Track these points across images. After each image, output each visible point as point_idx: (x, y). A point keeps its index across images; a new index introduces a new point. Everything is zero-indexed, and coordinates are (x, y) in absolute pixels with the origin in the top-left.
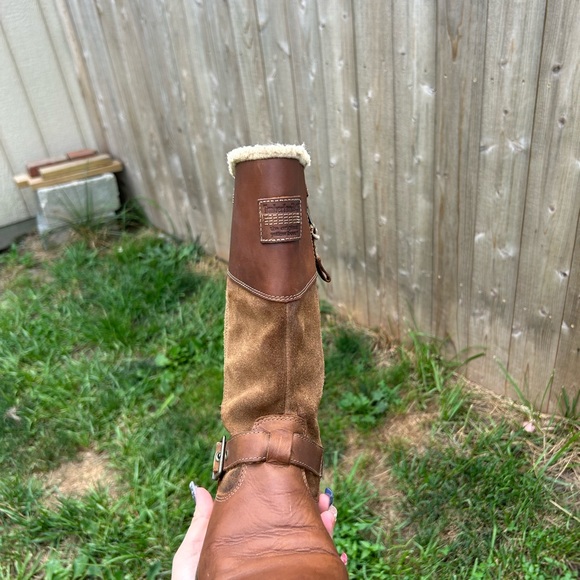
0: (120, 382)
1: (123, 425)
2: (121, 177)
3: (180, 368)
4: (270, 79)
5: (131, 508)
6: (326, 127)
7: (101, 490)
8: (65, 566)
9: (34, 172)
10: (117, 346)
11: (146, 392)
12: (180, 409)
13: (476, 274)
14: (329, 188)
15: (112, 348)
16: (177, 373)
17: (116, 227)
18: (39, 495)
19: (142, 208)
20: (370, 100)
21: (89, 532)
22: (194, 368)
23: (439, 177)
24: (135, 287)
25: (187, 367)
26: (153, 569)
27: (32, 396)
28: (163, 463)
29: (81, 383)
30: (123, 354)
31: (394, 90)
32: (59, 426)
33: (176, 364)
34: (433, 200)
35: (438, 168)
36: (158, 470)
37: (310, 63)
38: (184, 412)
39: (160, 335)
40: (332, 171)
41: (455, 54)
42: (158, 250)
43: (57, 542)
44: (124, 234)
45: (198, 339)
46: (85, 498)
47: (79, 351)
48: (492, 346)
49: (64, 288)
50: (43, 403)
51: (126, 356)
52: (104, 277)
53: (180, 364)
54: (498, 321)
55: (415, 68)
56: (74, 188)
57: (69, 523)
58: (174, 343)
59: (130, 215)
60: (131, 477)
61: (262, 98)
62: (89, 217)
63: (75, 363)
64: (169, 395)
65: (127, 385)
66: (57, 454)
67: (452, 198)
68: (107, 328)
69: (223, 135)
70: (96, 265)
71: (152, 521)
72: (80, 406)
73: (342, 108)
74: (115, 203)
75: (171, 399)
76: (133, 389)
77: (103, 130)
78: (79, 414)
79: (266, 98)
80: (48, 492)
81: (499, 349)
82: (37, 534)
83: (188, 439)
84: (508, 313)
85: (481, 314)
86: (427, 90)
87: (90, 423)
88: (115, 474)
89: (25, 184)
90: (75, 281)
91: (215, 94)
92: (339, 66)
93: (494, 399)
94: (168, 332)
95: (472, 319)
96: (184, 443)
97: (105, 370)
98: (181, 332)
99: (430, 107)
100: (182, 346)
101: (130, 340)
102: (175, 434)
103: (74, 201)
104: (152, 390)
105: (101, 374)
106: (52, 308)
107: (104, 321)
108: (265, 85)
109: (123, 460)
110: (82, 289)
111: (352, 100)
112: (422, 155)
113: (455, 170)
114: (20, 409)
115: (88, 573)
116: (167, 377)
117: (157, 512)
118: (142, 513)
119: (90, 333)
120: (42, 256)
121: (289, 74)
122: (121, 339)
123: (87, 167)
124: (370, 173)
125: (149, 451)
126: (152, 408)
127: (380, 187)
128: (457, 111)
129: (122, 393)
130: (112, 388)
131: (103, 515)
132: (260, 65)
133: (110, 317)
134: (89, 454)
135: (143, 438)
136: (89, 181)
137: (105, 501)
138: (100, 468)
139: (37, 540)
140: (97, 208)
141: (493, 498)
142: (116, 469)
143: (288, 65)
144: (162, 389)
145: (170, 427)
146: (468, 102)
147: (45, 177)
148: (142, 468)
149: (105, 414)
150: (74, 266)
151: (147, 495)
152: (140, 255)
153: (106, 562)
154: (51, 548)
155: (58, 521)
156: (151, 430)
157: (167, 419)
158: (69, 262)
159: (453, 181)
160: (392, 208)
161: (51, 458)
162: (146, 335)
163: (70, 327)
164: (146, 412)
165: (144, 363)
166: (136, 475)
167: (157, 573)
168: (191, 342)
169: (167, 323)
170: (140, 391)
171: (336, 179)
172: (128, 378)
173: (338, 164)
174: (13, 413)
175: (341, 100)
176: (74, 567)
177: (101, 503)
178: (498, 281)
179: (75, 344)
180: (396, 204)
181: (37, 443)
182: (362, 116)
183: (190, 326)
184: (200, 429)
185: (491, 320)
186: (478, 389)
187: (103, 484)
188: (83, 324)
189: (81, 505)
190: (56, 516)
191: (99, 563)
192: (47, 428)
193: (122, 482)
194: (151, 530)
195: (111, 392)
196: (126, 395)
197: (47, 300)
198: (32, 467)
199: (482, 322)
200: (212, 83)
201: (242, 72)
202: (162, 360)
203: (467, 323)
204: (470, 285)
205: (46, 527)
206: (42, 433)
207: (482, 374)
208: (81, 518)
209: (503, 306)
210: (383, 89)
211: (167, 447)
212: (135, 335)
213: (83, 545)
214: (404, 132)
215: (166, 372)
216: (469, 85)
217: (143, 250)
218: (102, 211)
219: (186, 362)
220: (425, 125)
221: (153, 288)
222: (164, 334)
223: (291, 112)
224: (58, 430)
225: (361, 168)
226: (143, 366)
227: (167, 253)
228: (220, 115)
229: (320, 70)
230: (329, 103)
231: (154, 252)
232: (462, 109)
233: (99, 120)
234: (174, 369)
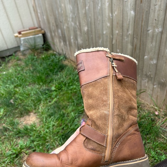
0: (41, 94)
1: (42, 106)
2: (44, 35)
3: (58, 91)
4: (87, 8)
5: (43, 129)
6: (103, 22)
7: (34, 123)
8: (24, 143)
9: (20, 33)
11: (48, 97)
12: (58, 102)
13: (144, 68)
14: (103, 41)
15: (40, 84)
16: (57, 92)
17: (42, 50)
18: (18, 124)
19: (50, 44)
20: (116, 15)
21: (31, 135)
22: (62, 91)
23: (135, 39)
24: (47, 67)
25: (60, 91)
26: (48, 146)
27: (17, 97)
28: (52, 117)
29: (31, 94)
30: (42, 86)
31: (123, 12)
32: (24, 105)
34: (133, 45)
35: (135, 36)
36: (50, 119)
37: (99, 3)
38: (59, 103)
39: (53, 81)
40: (104, 36)
41: (141, 2)
42: (54, 57)
43: (22, 137)
44: (45, 52)
45: (64, 83)
46: (30, 126)
47: (31, 85)
48: (148, 89)
49: (27, 67)
50: (20, 99)
52: (38, 64)
53: (58, 90)
54: (150, 82)
55: (129, 6)
56: (31, 38)
57: (26, 132)
58: (57, 84)
59: (47, 46)
60: (43, 120)
61: (85, 13)
62: (35, 46)
63: (29, 88)
64: (55, 98)
65: (43, 95)
66: (23, 113)
67: (138, 45)
68: (39, 79)
69: (73, 24)
70: (36, 61)
71: (48, 133)
72: (30, 100)
73: (107, 17)
74: (42, 43)
75: (55, 99)
76: (45, 96)
77: (39, 21)
78: (30, 102)
79: (86, 13)
80: (20, 123)
81: (150, 90)
82: (17, 134)
83: (59, 111)
84: (153, 80)
85: (145, 80)
86: (132, 13)
87: (33, 105)
88: (39, 119)
89: (17, 36)
90: (30, 65)
91: (71, 12)
92: (107, 4)
93: (147, 104)
94: (55, 81)
95: (142, 81)
96: (58, 112)
97: (37, 90)
98: (59, 81)
99: (133, 18)
100: (59, 85)
101: (45, 82)
102: (56, 109)
103: (31, 42)
104: (50, 97)
105: (36, 92)
106: (23, 72)
107: (38, 77)
108: (85, 9)
109: (41, 116)
110: (32, 67)
111: (111, 15)
112: (130, 32)
113: (139, 37)
114: (14, 100)
115: (30, 145)
117: (50, 131)
118: (45, 131)
119: (34, 80)
120: (22, 57)
121: (92, 6)
122: (42, 82)
123: (35, 32)
124: (115, 37)
125: (48, 113)
126: (50, 102)
127: (118, 41)
128: (141, 19)
129: (42, 97)
130: (39, 96)
131: (35, 130)
132: (84, 3)
133: (40, 75)
134: (32, 114)
135: (47, 110)
136: (35, 36)
137: (36, 127)
138: (35, 117)
139: (17, 136)
140: (37, 44)
141: (144, 133)
142: (39, 118)
143: (92, 4)
144: (53, 97)
145: (54, 107)
146: (144, 16)
147: (23, 34)
148: (46, 118)
149: (37, 103)
150: (30, 61)
151: (47, 126)
152: (49, 58)
153: (35, 143)
154: (21, 138)
155: (23, 131)
156: (49, 108)
157: (54, 105)
158: (29, 59)
159: (139, 40)
160: (121, 47)
161: (22, 114)
162: (49, 81)
163: (29, 78)
164: (48, 103)
166: (44, 120)
168: (62, 84)
169: (55, 78)
170: (47, 97)
171: (105, 38)
172: (44, 93)
173: (106, 34)
174: (12, 101)
175: (107, 15)
176: (27, 144)
177: (34, 127)
178: (150, 70)
179: (29, 83)
180: (122, 46)
181: (18, 110)
182: (113, 19)
183: (62, 79)
184: (63, 108)
185: (148, 82)
186: (143, 101)
187: (35, 122)
188: (32, 77)
189: (29, 127)
190: (22, 130)
191: (33, 143)
192: (21, 106)
193: (40, 122)
194: (48, 135)
195: (39, 97)
196: (43, 98)
197: (22, 70)
198: (17, 116)
199: (145, 82)
200: (70, 8)
201: (79, 5)
202: (53, 88)
203: (141, 82)
204: (142, 71)
205: (20, 133)
206: (20, 107)
207: (144, 97)
208: (29, 131)
209: (152, 78)
210: (120, 12)
211: (53, 113)
213: (29, 138)
214: (125, 25)
215: (54, 92)
216: (145, 11)
217: (50, 57)
218: (39, 45)
219: (60, 89)
220: (132, 23)
221: (52, 68)
223: (93, 18)
224: (24, 106)
225: (112, 35)
226: (48, 90)
227: (56, 58)
228: (72, 18)
229: (102, 5)
230: (104, 15)
231: (53, 57)
232: (142, 19)
233: (38, 18)
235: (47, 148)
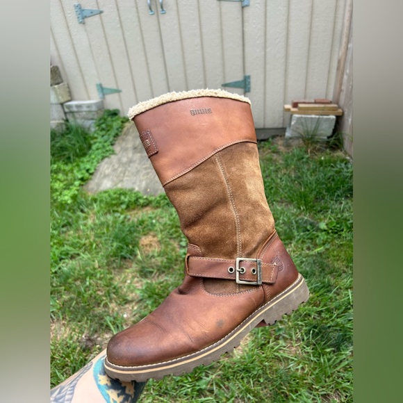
0: (298, 227)
1: (291, 249)
2: (339, 120)
3: (331, 234)
9: (295, 105)
10: (302, 208)
11: (308, 239)
12: (324, 256)
15: (300, 209)
16: (329, 237)
17: (324, 145)
19: (343, 140)
22: (340, 238)
24: (323, 181)
25: (336, 236)
26: (280, 330)
30: (303, 213)
33: (330, 231)
38: (325, 259)
39: (327, 212)
42: (343, 165)
44: (328, 150)
45: (348, 223)
47: (282, 202)
49: (286, 168)
51: (305, 215)
52: (308, 170)
53: (332, 232)
56: (312, 118)
58: (333, 219)
59: (335, 141)
62: (313, 136)
63: (279, 208)
64: (320, 246)
65: (300, 230)
68: (301, 197)
70: (307, 162)
74: (330, 132)
75: (321, 249)
76: (302, 234)
77: (341, 90)
83: (322, 274)
89: (289, 110)
90: (293, 167)
94: (332, 212)
96: (319, 275)
97: (292, 218)
98: (339, 216)
100: (337, 223)
101: (310, 208)
102: (316, 268)
103: (309, 126)
104: (312, 239)
105: (289, 219)
106: (277, 176)
107: (300, 193)
110: (295, 172)
116: (323, 236)
119: (291, 196)
120: (282, 149)
122: (306, 205)
123: (323, 109)
126: (309, 249)
129: (296, 233)
130: (292, 228)
133: (305, 191)
135: (298, 262)
136: (321, 117)
140: (319, 132)
144: (317, 241)
145: (315, 263)
147: (300, 109)
150: (295, 159)
152: (332, 164)
156: (304, 259)
157: (314, 258)
158: (294, 156)
162: (319, 208)
163: (283, 189)
164: (304, 249)
165: (313, 223)
167: (281, 333)
168: (344, 224)
169: (333, 207)
170: (306, 237)
172: (302, 227)
179: (281, 198)
183: (346, 214)
184: (331, 273)
188: (289, 190)
195: (291, 230)
196: (298, 235)
197: (276, 171)
202: (323, 226)
212: (314, 206)
215: (324, 233)
217: (335, 162)
218: (321, 135)
219: (336, 233)
221: (333, 185)
222: (329, 212)
226: (312, 225)
227: (347, 168)
231: (340, 165)
233: (341, 85)
234: (328, 233)
235: (278, 334)
